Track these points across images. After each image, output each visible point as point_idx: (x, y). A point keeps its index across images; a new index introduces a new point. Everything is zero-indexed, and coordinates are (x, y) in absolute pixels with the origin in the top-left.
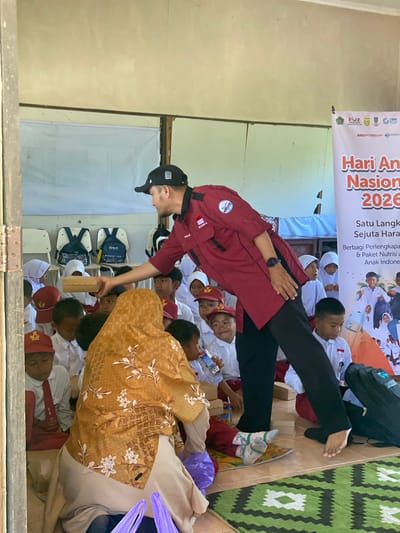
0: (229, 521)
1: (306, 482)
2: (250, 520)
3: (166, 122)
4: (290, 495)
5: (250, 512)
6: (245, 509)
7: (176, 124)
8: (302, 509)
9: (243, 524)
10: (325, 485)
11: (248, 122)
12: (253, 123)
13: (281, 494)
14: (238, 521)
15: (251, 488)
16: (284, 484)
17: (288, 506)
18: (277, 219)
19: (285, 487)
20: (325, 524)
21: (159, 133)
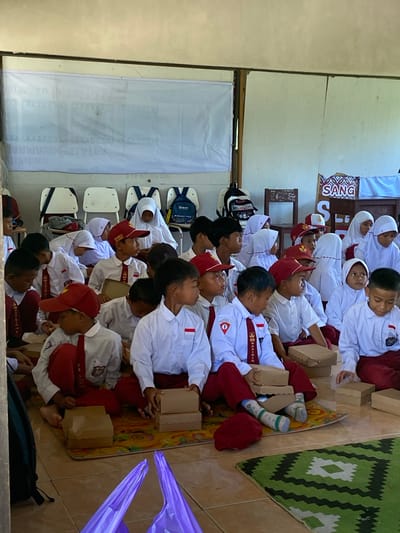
0: (267, 489)
1: (359, 451)
2: (289, 488)
3: (240, 75)
4: (339, 464)
5: (292, 480)
6: (286, 476)
7: (251, 78)
8: (350, 480)
9: (281, 493)
10: (380, 455)
11: (328, 75)
12: (333, 75)
13: (329, 462)
14: (276, 489)
15: (297, 454)
16: (334, 452)
17: (335, 476)
18: (358, 179)
19: (334, 455)
20: (374, 497)
21: (233, 87)
